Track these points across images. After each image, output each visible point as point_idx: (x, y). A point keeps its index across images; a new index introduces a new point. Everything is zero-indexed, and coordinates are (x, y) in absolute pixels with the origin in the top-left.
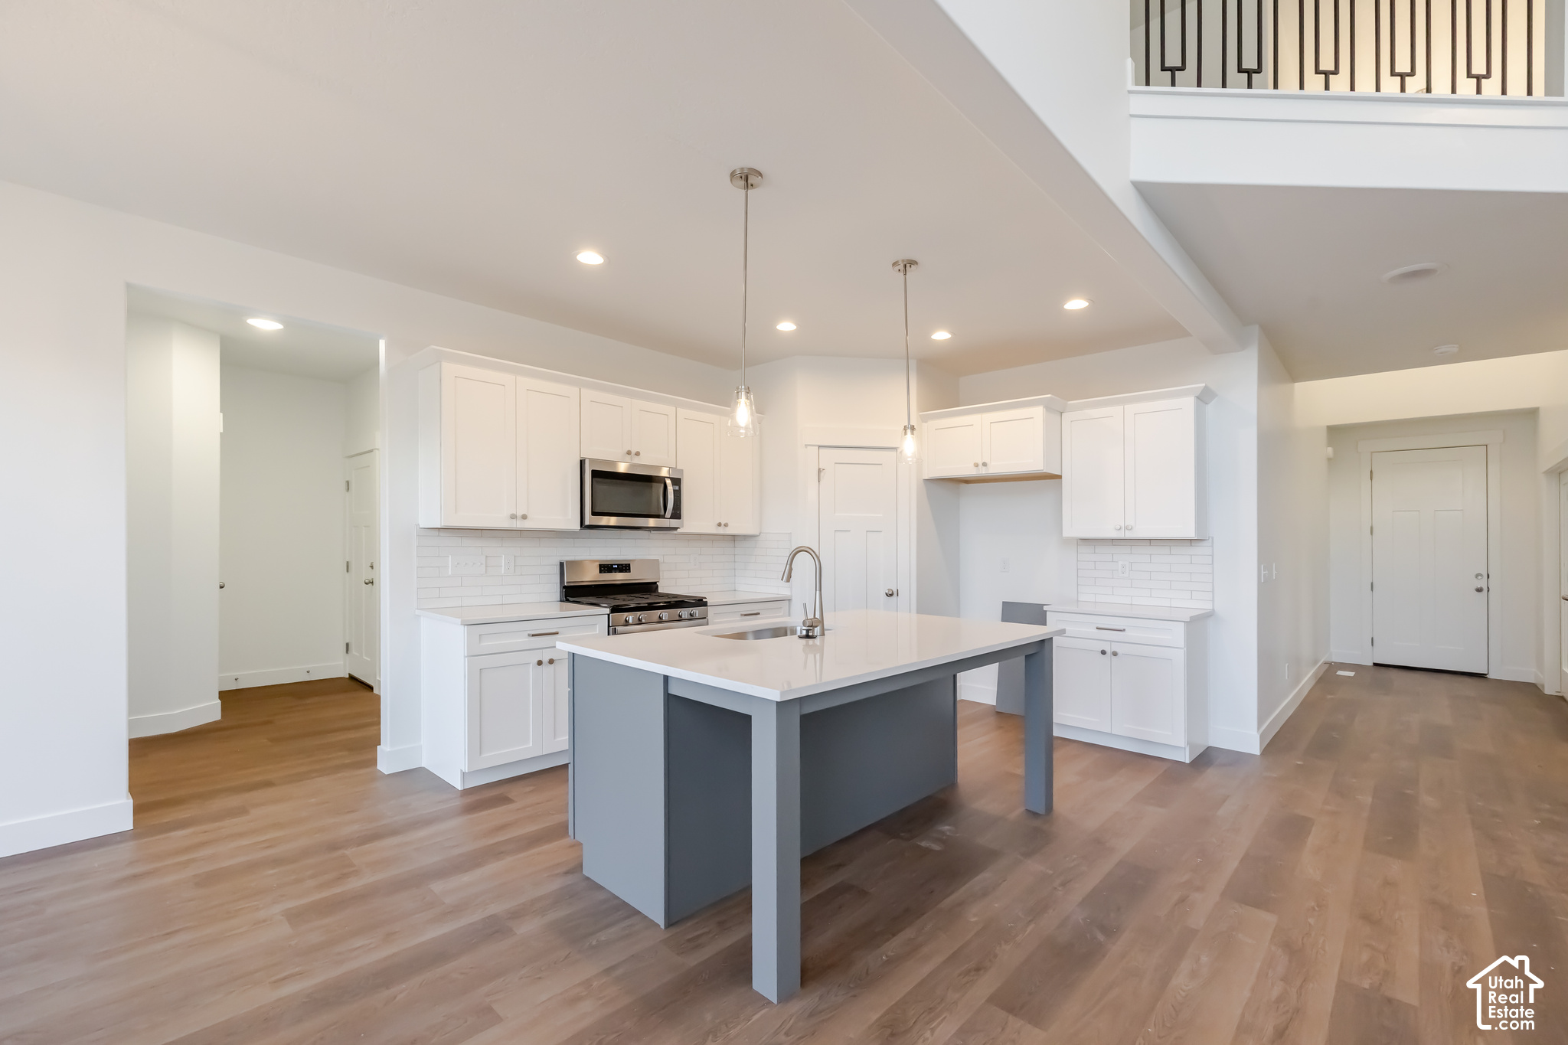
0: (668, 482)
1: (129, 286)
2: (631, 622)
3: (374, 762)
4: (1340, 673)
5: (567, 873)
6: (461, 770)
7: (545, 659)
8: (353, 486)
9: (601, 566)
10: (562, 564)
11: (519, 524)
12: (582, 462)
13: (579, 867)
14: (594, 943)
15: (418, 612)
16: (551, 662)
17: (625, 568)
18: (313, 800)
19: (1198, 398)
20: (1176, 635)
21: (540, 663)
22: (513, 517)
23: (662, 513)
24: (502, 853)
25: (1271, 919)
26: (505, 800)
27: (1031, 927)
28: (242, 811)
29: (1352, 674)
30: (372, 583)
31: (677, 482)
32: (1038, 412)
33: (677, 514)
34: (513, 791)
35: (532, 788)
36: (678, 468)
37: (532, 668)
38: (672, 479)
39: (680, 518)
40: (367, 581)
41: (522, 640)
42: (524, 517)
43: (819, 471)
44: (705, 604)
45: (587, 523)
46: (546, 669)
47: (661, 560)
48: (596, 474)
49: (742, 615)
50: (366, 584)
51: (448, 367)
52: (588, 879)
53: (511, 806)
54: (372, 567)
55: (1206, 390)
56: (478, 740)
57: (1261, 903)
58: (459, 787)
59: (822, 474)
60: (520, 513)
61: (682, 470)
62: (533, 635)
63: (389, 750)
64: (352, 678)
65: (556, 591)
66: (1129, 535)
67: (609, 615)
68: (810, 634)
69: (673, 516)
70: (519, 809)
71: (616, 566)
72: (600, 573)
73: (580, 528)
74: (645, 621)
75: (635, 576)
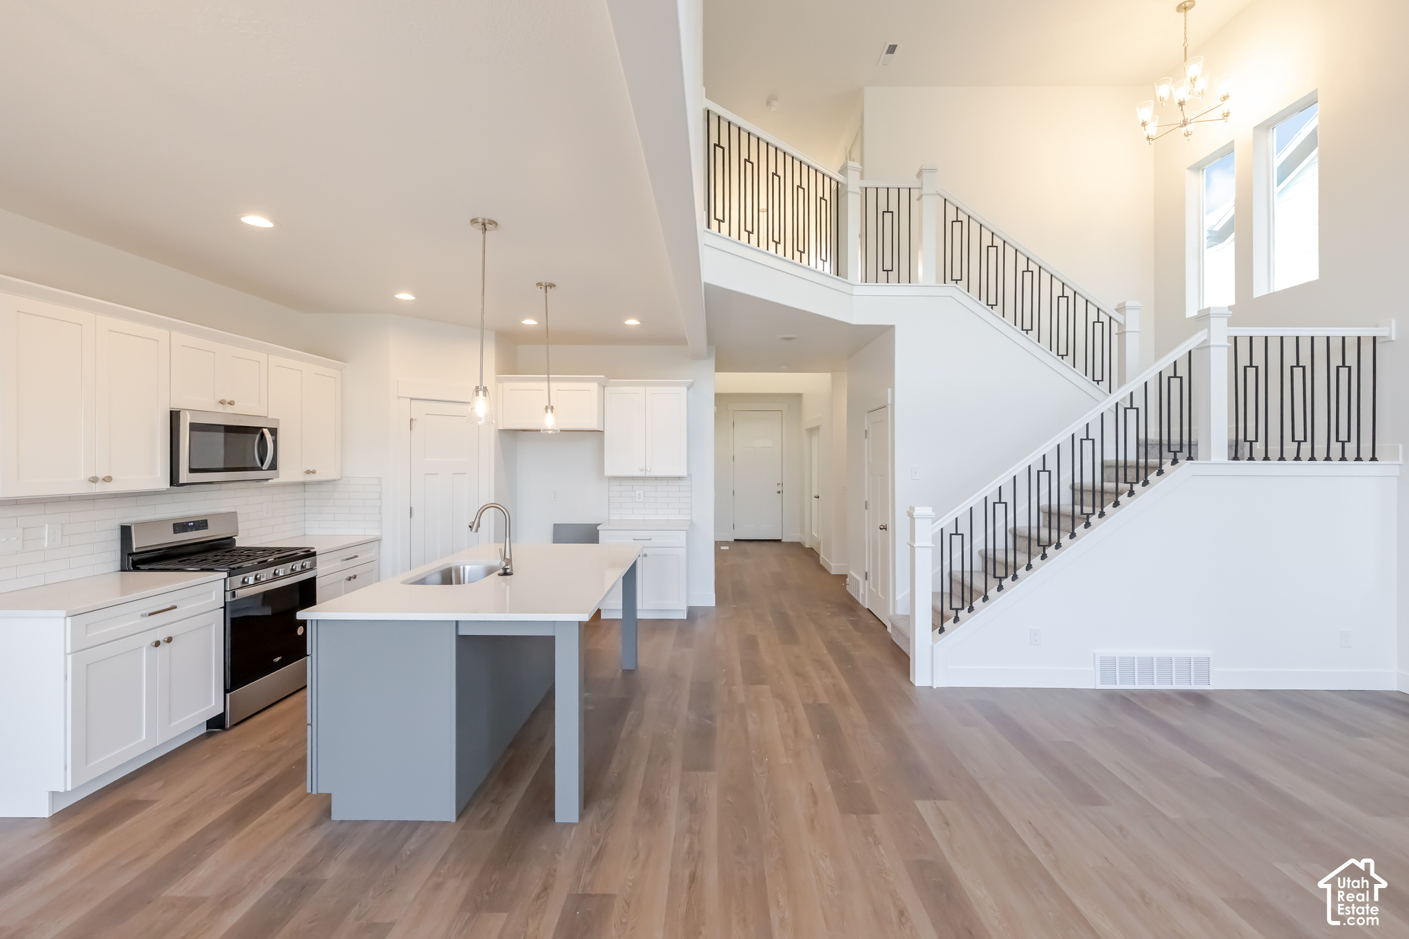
0: (267, 432)
2: (249, 582)
4: (722, 548)
5: (314, 826)
7: (161, 637)
9: (175, 525)
11: (99, 488)
12: (174, 416)
14: (408, 853)
16: (169, 640)
17: (202, 524)
19: (688, 388)
20: (680, 539)
21: (157, 644)
22: (94, 480)
23: (259, 464)
25: (766, 687)
26: (135, 806)
27: (675, 730)
29: (727, 548)
31: (274, 432)
32: (594, 387)
33: (273, 466)
34: (140, 792)
36: (269, 417)
37: (151, 651)
38: (269, 428)
39: (276, 469)
41: (137, 622)
42: (108, 479)
43: (411, 420)
44: (314, 554)
45: (183, 481)
46: (164, 647)
47: (239, 512)
48: (194, 427)
49: (343, 560)
51: (8, 300)
52: (342, 822)
53: (147, 812)
55: (692, 384)
56: (85, 748)
57: (760, 682)
58: (46, 815)
59: (413, 424)
60: (101, 475)
61: (278, 420)
62: (146, 615)
65: (115, 561)
66: (648, 474)
67: (225, 579)
68: (508, 571)
69: (269, 469)
70: (173, 805)
71: (192, 524)
72: (175, 533)
73: (168, 486)
74: (262, 580)
75: (213, 532)
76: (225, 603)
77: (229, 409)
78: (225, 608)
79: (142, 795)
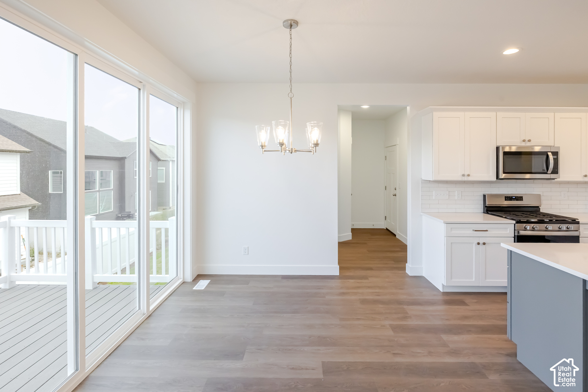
0: (550, 154)
1: (338, 106)
2: (528, 229)
3: (404, 269)
6: (442, 284)
7: (481, 242)
8: (387, 158)
9: (505, 197)
10: (484, 196)
11: (466, 179)
12: (498, 148)
13: (515, 355)
15: (421, 214)
16: (484, 244)
17: (520, 198)
18: (387, 280)
21: (479, 244)
22: (463, 175)
23: (546, 171)
24: (470, 331)
26: (463, 303)
28: (365, 278)
30: (396, 195)
31: (555, 154)
33: (555, 172)
34: (468, 299)
35: (475, 301)
36: (555, 146)
37: (474, 245)
38: (552, 152)
39: (558, 173)
40: (394, 195)
41: (470, 232)
42: (469, 175)
44: (578, 223)
45: (500, 177)
46: (481, 247)
47: (542, 195)
48: (505, 153)
50: (394, 196)
51: (436, 114)
52: (521, 364)
53: (467, 307)
54: (395, 189)
56: (450, 273)
58: (441, 290)
60: (466, 174)
61: (559, 147)
62: (475, 231)
63: (411, 266)
64: (387, 229)
65: (480, 208)
67: (514, 224)
69: (552, 173)
70: (472, 310)
71: (514, 197)
72: (505, 200)
73: (496, 180)
74: (536, 229)
75: (525, 203)
76: (515, 235)
77: (528, 144)
78: (514, 237)
79: (467, 301)
